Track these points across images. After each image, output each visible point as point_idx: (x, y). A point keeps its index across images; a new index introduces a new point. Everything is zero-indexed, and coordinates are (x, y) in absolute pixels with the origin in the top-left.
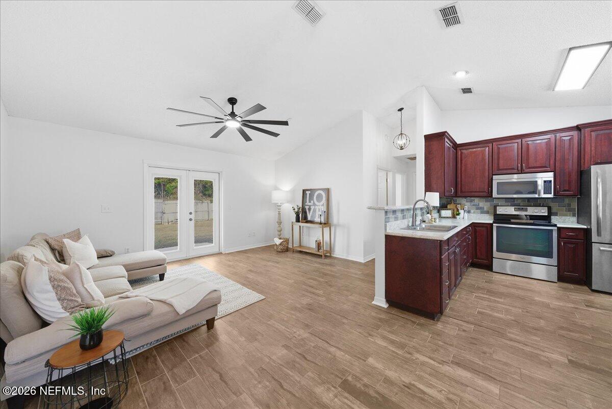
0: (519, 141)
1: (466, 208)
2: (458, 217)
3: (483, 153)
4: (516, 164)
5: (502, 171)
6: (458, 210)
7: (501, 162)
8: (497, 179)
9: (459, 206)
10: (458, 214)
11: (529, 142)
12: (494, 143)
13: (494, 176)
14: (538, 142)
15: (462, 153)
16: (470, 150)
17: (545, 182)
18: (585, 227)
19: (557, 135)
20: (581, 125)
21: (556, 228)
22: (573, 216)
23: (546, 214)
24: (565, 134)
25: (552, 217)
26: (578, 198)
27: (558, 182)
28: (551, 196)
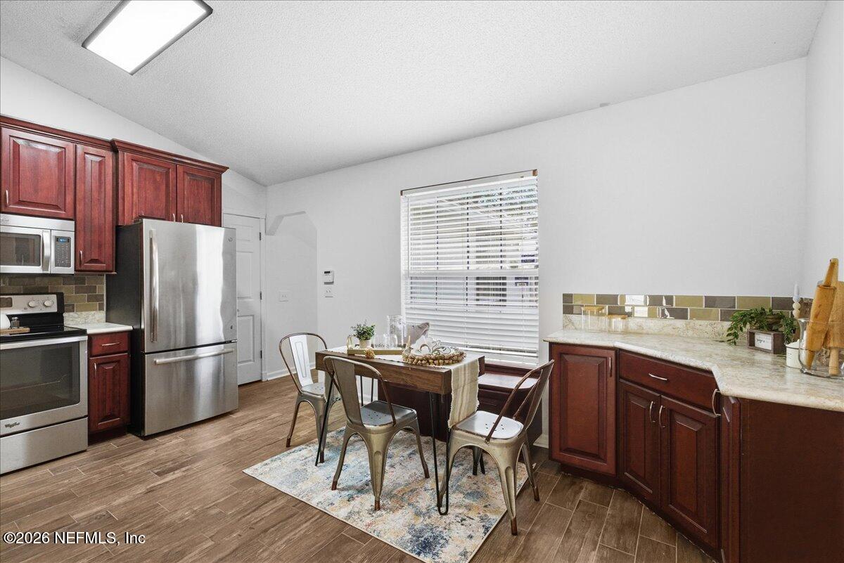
11: (18, 142)
14: (41, 147)
17: (57, 239)
18: (130, 328)
19: (79, 146)
20: (119, 142)
21: (86, 338)
22: (101, 309)
23: (54, 309)
24: (91, 149)
25: (65, 315)
26: (107, 275)
27: (81, 242)
28: (70, 270)
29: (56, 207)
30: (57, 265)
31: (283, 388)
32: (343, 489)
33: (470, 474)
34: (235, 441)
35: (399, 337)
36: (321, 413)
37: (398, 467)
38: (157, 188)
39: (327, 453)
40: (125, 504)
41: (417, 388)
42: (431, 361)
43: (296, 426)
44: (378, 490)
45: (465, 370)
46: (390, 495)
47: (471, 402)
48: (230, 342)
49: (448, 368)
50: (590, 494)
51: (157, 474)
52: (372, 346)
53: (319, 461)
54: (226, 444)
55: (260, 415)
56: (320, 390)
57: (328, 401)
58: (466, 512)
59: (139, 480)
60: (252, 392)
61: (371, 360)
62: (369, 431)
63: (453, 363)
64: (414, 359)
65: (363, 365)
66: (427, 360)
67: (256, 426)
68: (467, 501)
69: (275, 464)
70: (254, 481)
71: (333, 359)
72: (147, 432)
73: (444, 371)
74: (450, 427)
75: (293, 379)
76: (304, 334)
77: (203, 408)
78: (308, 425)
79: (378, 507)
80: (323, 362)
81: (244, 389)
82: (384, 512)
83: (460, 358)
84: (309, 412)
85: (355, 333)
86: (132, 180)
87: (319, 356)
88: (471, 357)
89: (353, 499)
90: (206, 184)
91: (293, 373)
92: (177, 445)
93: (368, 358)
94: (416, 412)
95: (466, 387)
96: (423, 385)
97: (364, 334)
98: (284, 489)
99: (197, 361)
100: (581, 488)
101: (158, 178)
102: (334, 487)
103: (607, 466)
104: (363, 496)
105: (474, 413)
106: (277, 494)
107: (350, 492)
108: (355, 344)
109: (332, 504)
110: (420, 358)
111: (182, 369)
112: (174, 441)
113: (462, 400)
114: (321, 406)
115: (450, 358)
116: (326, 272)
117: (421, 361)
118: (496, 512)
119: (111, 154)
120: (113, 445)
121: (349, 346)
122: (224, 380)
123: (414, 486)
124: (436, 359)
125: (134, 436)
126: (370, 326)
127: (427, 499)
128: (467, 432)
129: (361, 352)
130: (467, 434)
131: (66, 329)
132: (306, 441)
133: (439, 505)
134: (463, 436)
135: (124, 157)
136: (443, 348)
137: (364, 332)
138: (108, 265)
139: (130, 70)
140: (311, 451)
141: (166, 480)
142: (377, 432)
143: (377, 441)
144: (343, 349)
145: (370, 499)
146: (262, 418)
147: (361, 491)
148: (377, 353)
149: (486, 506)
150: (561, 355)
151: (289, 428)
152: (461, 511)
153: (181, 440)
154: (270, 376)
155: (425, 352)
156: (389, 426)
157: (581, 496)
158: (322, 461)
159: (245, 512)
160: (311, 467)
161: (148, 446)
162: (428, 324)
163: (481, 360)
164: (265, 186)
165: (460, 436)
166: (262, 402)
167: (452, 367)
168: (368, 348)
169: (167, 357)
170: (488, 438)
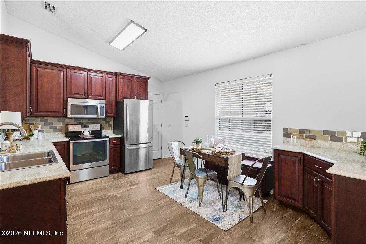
0: (86, 73)
1: (39, 127)
2: (31, 138)
3: (59, 76)
4: (83, 91)
5: (74, 95)
6: (31, 131)
7: (73, 87)
8: (71, 102)
9: (32, 126)
10: (32, 135)
11: (92, 76)
12: (68, 70)
13: (69, 99)
14: (97, 77)
15: (37, 71)
16: (46, 70)
17: (101, 106)
18: (120, 136)
19: (107, 75)
20: (117, 73)
21: (109, 139)
22: (111, 129)
23: (99, 129)
24: (110, 76)
25: (102, 131)
26: (113, 118)
27: (107, 107)
28: (104, 117)
29: (100, 96)
30: (101, 115)
31: (169, 162)
32: (189, 198)
33: (239, 200)
34: (153, 178)
35: (211, 144)
36: (182, 171)
37: (210, 194)
38: (128, 87)
39: (184, 186)
40: (121, 193)
41: (215, 163)
42: (221, 153)
43: (173, 176)
44: (201, 199)
45: (235, 158)
46: (206, 203)
47: (238, 171)
48: (151, 143)
49: (227, 156)
50: (290, 215)
51: (130, 185)
52: (201, 147)
53: (181, 188)
54: (150, 179)
55: (161, 171)
56: (182, 162)
57: (185, 166)
58: (234, 212)
59: (124, 186)
60: (158, 162)
61: (200, 152)
62: (198, 178)
63: (230, 155)
64: (215, 152)
65: (196, 154)
66: (220, 153)
67: (160, 174)
68: (235, 209)
69: (166, 188)
70: (159, 192)
71: (186, 151)
72: (126, 172)
73: (225, 157)
74: (228, 179)
75: (173, 158)
76: (176, 141)
77: (142, 166)
78: (177, 176)
79: (200, 206)
80: (182, 152)
81: (155, 161)
82: (203, 208)
83: (233, 153)
84: (178, 171)
85: (195, 141)
86: (121, 85)
87: (181, 149)
88: (238, 153)
89: (192, 202)
90: (143, 84)
91: (173, 156)
92: (135, 177)
93: (199, 151)
94: (216, 173)
95: (235, 164)
96: (217, 162)
97: (198, 142)
98: (169, 195)
99: (140, 149)
100: (287, 212)
101: (128, 83)
102: (186, 197)
103: (299, 204)
104: (195, 201)
105: (239, 175)
106: (166, 197)
107: (191, 200)
108: (194, 146)
109: (185, 202)
110: (217, 152)
111: (135, 151)
112: (133, 176)
113: (234, 170)
114: (182, 168)
115: (229, 153)
116: (186, 116)
117: (218, 153)
118: (246, 214)
119: (115, 77)
120: (115, 175)
121: (193, 146)
122: (148, 157)
123: (215, 201)
124: (223, 153)
125: (121, 173)
126: (200, 139)
127: (219, 205)
128: (234, 181)
129: (196, 149)
130: (234, 182)
131: (102, 136)
132: (177, 181)
133: (223, 208)
134: (233, 183)
135: (119, 77)
136: (227, 149)
137: (198, 141)
138: (114, 115)
139: (121, 49)
140: (178, 185)
141: (132, 188)
142: (201, 179)
143: (201, 182)
144: (190, 148)
145: (198, 203)
146: (161, 172)
147: (195, 200)
148: (202, 149)
149: (242, 212)
150: (279, 155)
151: (171, 176)
152: (232, 212)
153: (135, 176)
154: (164, 156)
155: (220, 150)
156: (205, 177)
157: (285, 215)
158: (182, 188)
159: (156, 200)
160: (178, 190)
161: (125, 177)
162: (226, 139)
163: (243, 155)
164: (163, 82)
165: (232, 183)
166: (162, 166)
167: (229, 156)
168: (199, 147)
169: (131, 147)
170: (242, 184)
